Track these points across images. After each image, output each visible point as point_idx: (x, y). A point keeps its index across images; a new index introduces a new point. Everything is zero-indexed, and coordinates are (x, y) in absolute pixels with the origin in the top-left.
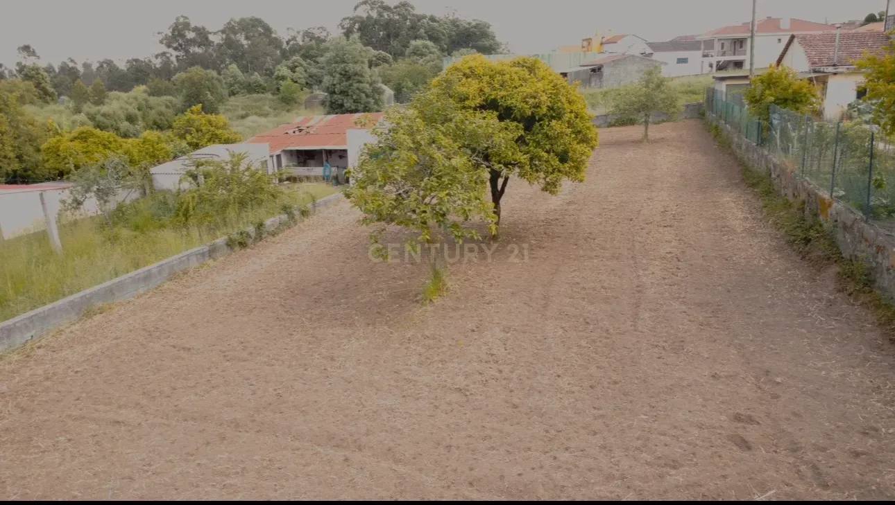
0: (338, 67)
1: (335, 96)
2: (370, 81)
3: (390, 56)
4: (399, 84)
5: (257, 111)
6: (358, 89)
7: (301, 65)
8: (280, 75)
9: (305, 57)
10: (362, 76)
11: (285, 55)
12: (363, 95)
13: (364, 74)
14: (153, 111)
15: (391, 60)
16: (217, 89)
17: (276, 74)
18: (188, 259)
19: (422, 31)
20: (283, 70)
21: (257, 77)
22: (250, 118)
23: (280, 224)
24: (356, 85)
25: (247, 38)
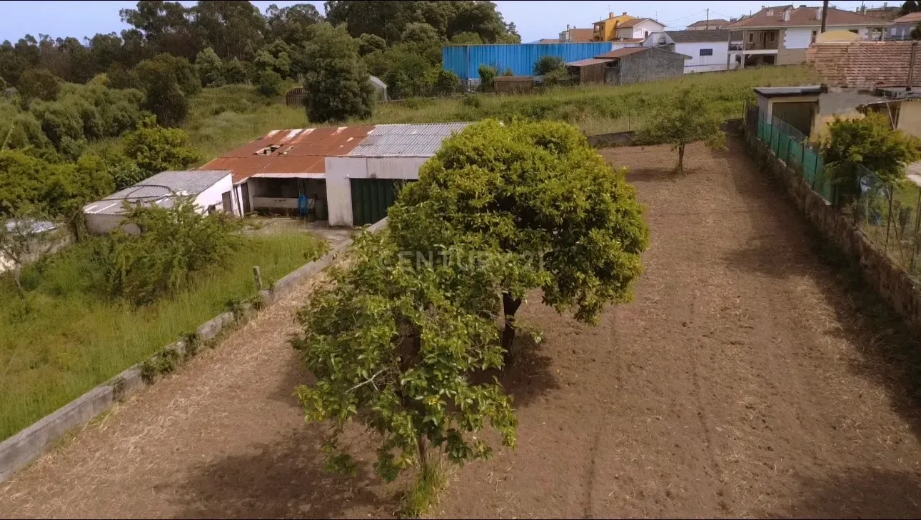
0: (323, 61)
1: (320, 94)
2: (358, 78)
3: (384, 40)
4: (393, 76)
5: (235, 104)
6: (345, 87)
7: (285, 50)
8: (261, 60)
9: (289, 40)
10: (349, 72)
11: (268, 38)
12: (350, 94)
13: (352, 70)
14: (113, 106)
15: (385, 45)
16: (188, 79)
17: (256, 59)
18: (80, 412)
19: (419, 12)
20: (265, 56)
21: (236, 62)
22: (223, 115)
23: (222, 327)
24: (343, 83)
25: (225, 17)
